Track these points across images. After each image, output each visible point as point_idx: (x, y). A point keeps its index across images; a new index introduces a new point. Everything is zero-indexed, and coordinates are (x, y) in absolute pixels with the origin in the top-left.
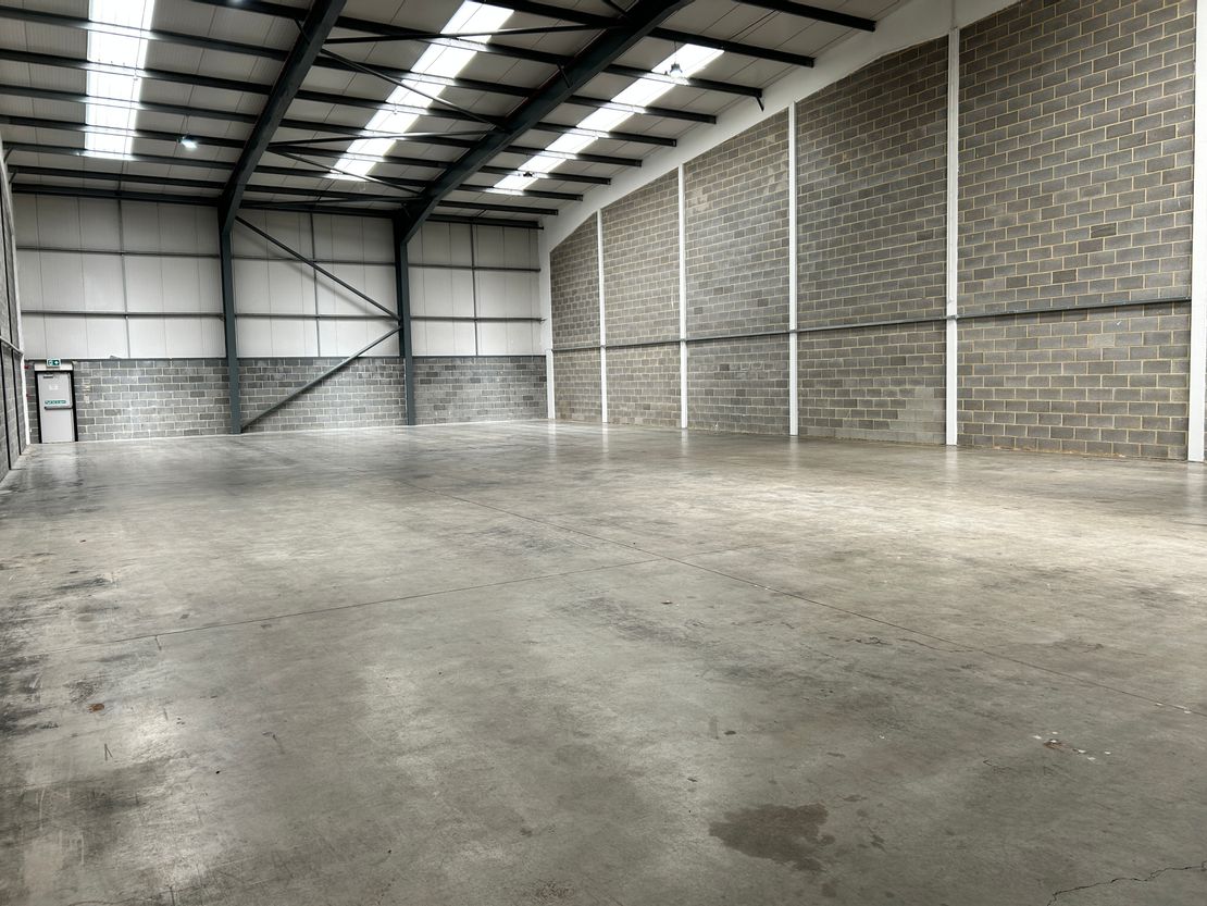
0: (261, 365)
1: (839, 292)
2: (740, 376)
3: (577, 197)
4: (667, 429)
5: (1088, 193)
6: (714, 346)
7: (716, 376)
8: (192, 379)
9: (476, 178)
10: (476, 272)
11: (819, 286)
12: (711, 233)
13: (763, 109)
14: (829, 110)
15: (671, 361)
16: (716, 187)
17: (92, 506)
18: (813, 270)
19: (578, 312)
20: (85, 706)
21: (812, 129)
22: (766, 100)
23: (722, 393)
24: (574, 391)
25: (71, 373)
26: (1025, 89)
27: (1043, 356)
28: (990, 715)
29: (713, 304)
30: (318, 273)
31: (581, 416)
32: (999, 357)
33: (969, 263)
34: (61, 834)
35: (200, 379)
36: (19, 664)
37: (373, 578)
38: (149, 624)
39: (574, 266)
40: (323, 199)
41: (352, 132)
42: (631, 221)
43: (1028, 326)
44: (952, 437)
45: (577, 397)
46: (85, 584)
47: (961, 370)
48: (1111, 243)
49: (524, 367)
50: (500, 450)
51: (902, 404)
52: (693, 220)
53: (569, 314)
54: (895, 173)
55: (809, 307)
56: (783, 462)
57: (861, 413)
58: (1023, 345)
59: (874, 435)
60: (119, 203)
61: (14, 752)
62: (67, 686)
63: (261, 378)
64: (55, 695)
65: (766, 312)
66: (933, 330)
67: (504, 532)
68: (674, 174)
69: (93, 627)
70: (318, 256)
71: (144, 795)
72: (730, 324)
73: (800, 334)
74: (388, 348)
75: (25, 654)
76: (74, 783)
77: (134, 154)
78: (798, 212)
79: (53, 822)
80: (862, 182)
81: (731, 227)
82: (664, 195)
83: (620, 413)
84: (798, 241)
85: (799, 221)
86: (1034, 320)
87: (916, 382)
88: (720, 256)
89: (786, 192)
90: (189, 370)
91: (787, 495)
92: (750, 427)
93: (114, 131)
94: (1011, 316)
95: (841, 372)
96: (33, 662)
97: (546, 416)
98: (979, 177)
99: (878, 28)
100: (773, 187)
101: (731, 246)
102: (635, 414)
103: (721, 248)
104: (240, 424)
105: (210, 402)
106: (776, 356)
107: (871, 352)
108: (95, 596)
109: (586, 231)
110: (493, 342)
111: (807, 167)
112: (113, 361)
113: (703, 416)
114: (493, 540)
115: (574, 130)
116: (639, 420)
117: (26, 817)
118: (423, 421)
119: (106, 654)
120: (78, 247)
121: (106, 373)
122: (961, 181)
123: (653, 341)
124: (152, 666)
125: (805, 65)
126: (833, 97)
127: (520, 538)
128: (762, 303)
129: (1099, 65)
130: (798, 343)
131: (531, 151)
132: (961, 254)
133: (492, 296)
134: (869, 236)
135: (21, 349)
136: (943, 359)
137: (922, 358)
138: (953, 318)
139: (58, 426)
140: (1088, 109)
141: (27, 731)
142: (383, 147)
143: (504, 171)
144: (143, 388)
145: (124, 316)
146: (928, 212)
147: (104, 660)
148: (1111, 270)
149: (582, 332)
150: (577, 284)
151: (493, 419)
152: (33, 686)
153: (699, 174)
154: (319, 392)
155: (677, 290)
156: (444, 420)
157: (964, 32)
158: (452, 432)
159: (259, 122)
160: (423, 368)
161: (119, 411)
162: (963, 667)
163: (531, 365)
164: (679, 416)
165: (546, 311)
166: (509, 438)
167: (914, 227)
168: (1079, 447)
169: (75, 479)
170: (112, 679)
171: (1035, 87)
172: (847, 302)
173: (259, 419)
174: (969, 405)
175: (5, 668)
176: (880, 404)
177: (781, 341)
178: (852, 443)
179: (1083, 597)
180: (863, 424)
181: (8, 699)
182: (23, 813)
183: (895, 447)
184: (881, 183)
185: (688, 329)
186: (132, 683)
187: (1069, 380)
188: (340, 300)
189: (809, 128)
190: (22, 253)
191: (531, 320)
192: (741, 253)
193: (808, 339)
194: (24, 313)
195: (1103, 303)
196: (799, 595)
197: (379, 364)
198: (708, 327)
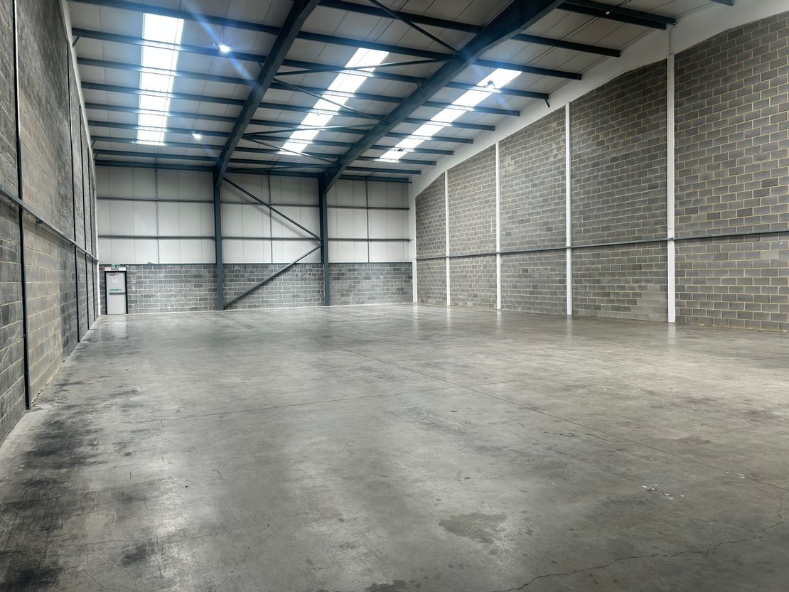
0: (237, 268)
1: (598, 223)
2: (534, 276)
3: (433, 163)
4: (488, 310)
5: (759, 159)
6: (518, 256)
7: (520, 276)
8: (195, 276)
9: (369, 153)
10: (369, 210)
11: (585, 218)
12: (517, 185)
13: (549, 106)
14: (591, 107)
15: (491, 266)
16: (520, 156)
17: (132, 351)
18: (581, 208)
19: (433, 235)
20: (122, 453)
21: (580, 118)
22: (551, 101)
23: (523, 287)
24: (429, 285)
25: (125, 272)
26: (717, 92)
27: (732, 265)
28: (622, 475)
29: (518, 230)
30: (273, 212)
31: (433, 301)
32: (702, 265)
33: (682, 204)
34: (105, 511)
35: (200, 276)
36: (88, 432)
37: (288, 393)
38: (158, 414)
39: (430, 206)
40: (276, 166)
41: (293, 126)
42: (466, 177)
43: (721, 245)
44: (672, 317)
45: (431, 289)
46: (126, 393)
47: (677, 274)
48: (775, 191)
49: (398, 269)
50: (378, 322)
51: (639, 295)
52: (505, 176)
53: (427, 237)
54: (633, 146)
55: (578, 232)
56: (562, 332)
57: (612, 301)
58: (718, 257)
59: (621, 315)
60: (156, 171)
61: (84, 474)
62: (113, 444)
63: (236, 276)
64: (106, 448)
65: (551, 235)
66: (659, 247)
67: (369, 370)
68: (493, 148)
69: (128, 415)
70: (273, 201)
71: (148, 495)
72: (528, 242)
73: (573, 249)
74: (313, 258)
75: (92, 427)
76: (113, 489)
77: (165, 142)
78: (571, 171)
79: (101, 506)
80: (612, 152)
81: (529, 181)
82: (486, 161)
83: (458, 299)
84: (572, 190)
85: (572, 177)
86: (726, 241)
87: (648, 281)
88: (521, 200)
89: (564, 159)
90: (194, 271)
91: (550, 352)
92: (541, 309)
93: (154, 129)
94: (710, 238)
95: (600, 274)
96: (96, 431)
97: (412, 301)
98: (688, 148)
99: (623, 55)
100: (556, 156)
101: (530, 193)
102: (468, 300)
103: (523, 194)
104: (223, 304)
105: (206, 290)
106: (558, 264)
107: (619, 261)
108: (130, 399)
109: (437, 185)
110: (379, 254)
111: (578, 143)
112: (150, 265)
113: (511, 302)
114: (360, 374)
115: (429, 122)
116: (470, 304)
117: (88, 503)
118: (335, 304)
119: (134, 428)
120: (132, 197)
121: (145, 272)
122: (676, 151)
123: (479, 253)
124: (158, 435)
125: (575, 78)
126: (593, 99)
127: (377, 374)
128: (549, 229)
129: (765, 77)
130: (572, 255)
131: (402, 135)
132: (676, 198)
133: (379, 225)
134: (617, 187)
135: (98, 258)
136: (665, 266)
137: (652, 266)
138: (672, 239)
139: (117, 304)
140: (758, 105)
141: (91, 464)
142: (312, 135)
143: (385, 148)
144: (166, 282)
145: (157, 238)
146: (655, 171)
147: (133, 432)
148: (776, 208)
149: (435, 248)
150: (432, 217)
151: (378, 302)
152: (95, 443)
153: (509, 147)
154: (271, 285)
155: (495, 221)
156: (348, 303)
157: (677, 57)
158: (352, 310)
159: (238, 121)
160: (335, 270)
161: (152, 295)
162: (618, 450)
163: (403, 268)
164: (495, 302)
165: (413, 234)
166: (385, 314)
167: (646, 181)
168: (756, 325)
169: (125, 335)
170: (137, 441)
171: (724, 91)
172: (604, 229)
173: (235, 302)
174: (683, 296)
175: (81, 434)
176: (625, 295)
177: (561, 253)
178: (607, 320)
179: (713, 415)
180: (614, 308)
181: (82, 449)
182: (86, 501)
183: (635, 323)
184: (624, 153)
185: (501, 246)
186: (146, 443)
187: (749, 281)
188: (284, 228)
189: (579, 118)
190: (99, 201)
191: (403, 240)
192: (535, 197)
193: (578, 253)
194: (100, 237)
195: (770, 230)
196: (535, 409)
197: (308, 267)
198: (513, 244)
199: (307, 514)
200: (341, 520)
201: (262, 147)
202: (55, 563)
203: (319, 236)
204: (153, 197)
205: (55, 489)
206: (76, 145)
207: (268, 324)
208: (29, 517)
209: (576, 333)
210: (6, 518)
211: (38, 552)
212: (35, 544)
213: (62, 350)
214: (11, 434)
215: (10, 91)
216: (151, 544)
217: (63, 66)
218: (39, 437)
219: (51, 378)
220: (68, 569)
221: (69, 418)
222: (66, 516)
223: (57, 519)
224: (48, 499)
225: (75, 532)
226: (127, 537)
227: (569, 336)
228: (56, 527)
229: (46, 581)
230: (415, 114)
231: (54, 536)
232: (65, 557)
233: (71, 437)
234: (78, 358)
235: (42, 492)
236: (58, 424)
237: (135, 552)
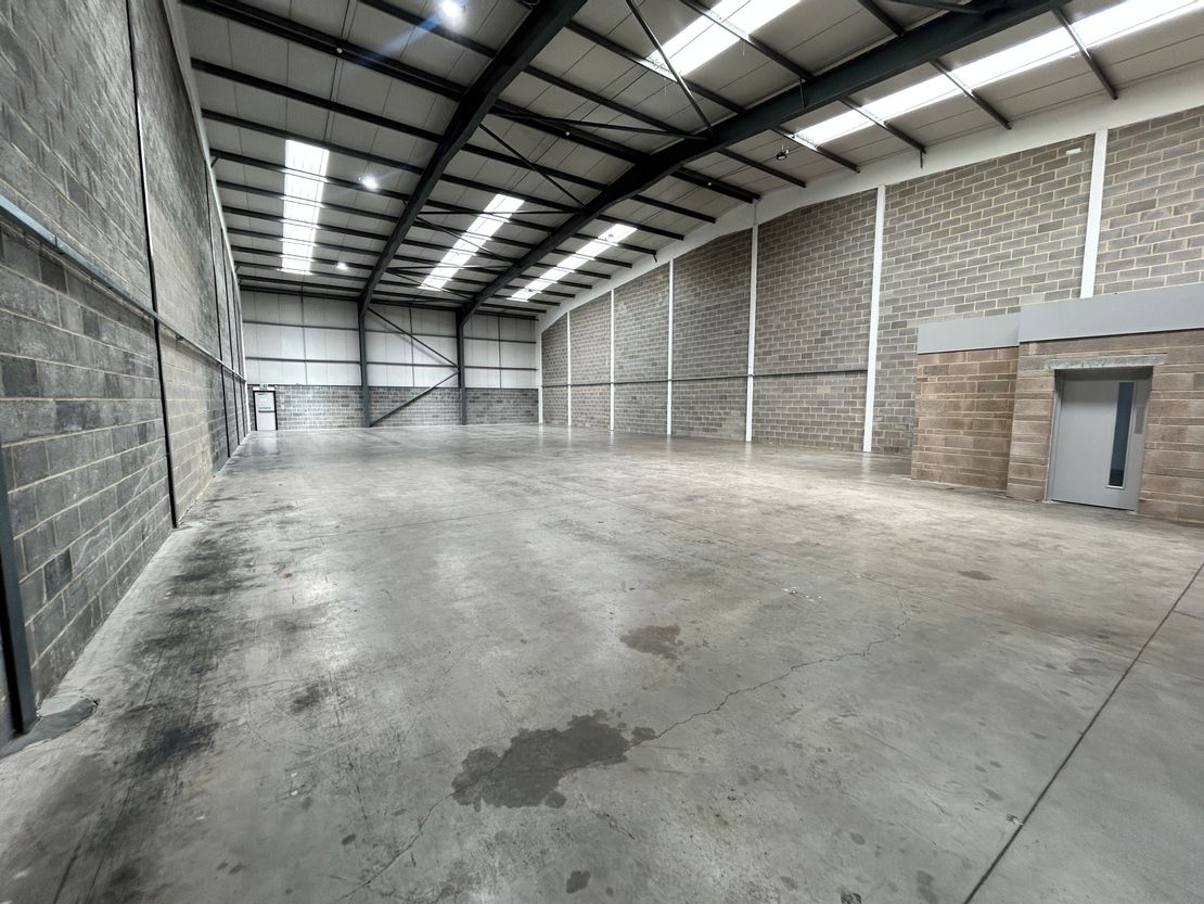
0: (381, 390)
1: (693, 360)
2: (642, 402)
3: (557, 304)
4: (603, 430)
5: (820, 313)
6: (628, 386)
7: (629, 402)
8: (342, 397)
9: (502, 292)
10: (501, 343)
11: (684, 356)
12: (628, 326)
13: (656, 261)
14: (691, 264)
15: (606, 393)
16: (631, 301)
17: (285, 466)
18: (681, 348)
19: (556, 366)
20: (281, 574)
21: (682, 273)
22: (658, 256)
23: (632, 411)
24: (553, 408)
25: (274, 392)
26: (790, 258)
27: (795, 397)
28: (763, 579)
29: (629, 365)
30: (415, 342)
31: (557, 422)
32: (774, 397)
33: (760, 347)
34: (267, 644)
35: (347, 397)
36: (244, 551)
37: (443, 507)
38: (317, 530)
39: (554, 341)
40: (417, 300)
41: (433, 263)
42: (585, 318)
43: (788, 381)
44: (749, 438)
45: (555, 412)
46: (281, 509)
47: (754, 403)
48: (830, 340)
49: (526, 395)
51: (724, 419)
52: (619, 319)
53: (551, 367)
54: (723, 298)
55: (678, 367)
56: (663, 449)
57: (703, 424)
58: (785, 390)
59: (709, 435)
60: (302, 298)
61: (240, 600)
62: (271, 564)
63: (381, 397)
64: (265, 569)
65: (656, 369)
66: (741, 381)
67: (514, 484)
68: (609, 294)
69: (286, 532)
70: (413, 331)
71: (314, 623)
72: (637, 375)
73: (673, 381)
74: (452, 383)
75: (248, 547)
76: (275, 617)
77: (312, 271)
78: (674, 317)
79: (263, 637)
80: (707, 302)
81: (639, 323)
82: (603, 305)
83: (578, 421)
84: (673, 332)
85: (674, 322)
86: (792, 378)
87: (731, 408)
88: (632, 339)
89: (668, 306)
90: (341, 392)
92: (647, 430)
93: (299, 258)
94: (780, 375)
95: (694, 402)
96: (251, 551)
97: (538, 421)
98: (766, 303)
99: (717, 221)
100: (661, 303)
101: (639, 333)
102: (586, 421)
103: (633, 334)
104: (369, 422)
105: (352, 410)
106: (661, 393)
107: (709, 392)
108: (287, 515)
109: (561, 323)
110: (510, 381)
111: (679, 293)
112: (298, 386)
113: (622, 423)
114: (508, 488)
115: (555, 268)
116: (587, 425)
117: (247, 635)
118: (471, 423)
119: (293, 546)
120: (279, 322)
121: (294, 392)
122: (757, 304)
123: (596, 382)
124: (319, 553)
125: (679, 239)
126: (693, 257)
127: (523, 487)
128: (654, 364)
129: (827, 248)
130: (672, 386)
132: (756, 342)
133: (510, 356)
134: (709, 331)
135: (245, 378)
136: (745, 397)
137: (735, 396)
138: (751, 375)
139: (266, 421)
140: (821, 270)
141: (247, 588)
142: (452, 272)
143: (516, 288)
144: (314, 401)
145: (304, 361)
146: (740, 320)
147: (292, 550)
148: (829, 353)
149: (558, 377)
150: (556, 351)
151: (509, 423)
152: (252, 564)
153: (622, 294)
154: (414, 406)
155: (609, 356)
156: (482, 423)
157: (760, 227)
158: (486, 429)
159: (382, 255)
160: (471, 394)
161: (301, 414)
162: (751, 555)
163: (530, 394)
164: (609, 423)
165: (539, 364)
167: (732, 328)
168: (811, 443)
169: (276, 451)
170: (296, 560)
171: (795, 257)
172: (698, 365)
173: (380, 420)
174: (758, 421)
175: (235, 554)
176: (713, 419)
177: (664, 385)
178: (698, 439)
179: (811, 519)
180: (705, 430)
181: (237, 571)
182: (245, 633)
183: (720, 441)
184: (717, 303)
185: (615, 377)
186: (308, 562)
187: (808, 409)
188: (425, 356)
189: (680, 272)
190: (246, 324)
191: (531, 369)
192: (643, 337)
193: (677, 384)
194: (247, 358)
195: (825, 370)
196: (670, 518)
197: (447, 391)
198: (625, 376)
199: (487, 636)
200: (524, 642)
201: (405, 281)
202: (209, 717)
203: (456, 362)
204: (300, 323)
205: (208, 619)
206: (219, 268)
207: (412, 441)
208: (176, 657)
209: (675, 450)
210: (147, 660)
211: (187, 703)
212: (183, 692)
213: (211, 466)
214: (155, 556)
215: (136, 193)
216: (324, 683)
217: (201, 185)
218: (188, 559)
219: (201, 494)
220: (225, 724)
221: (221, 537)
222: (222, 652)
223: (210, 658)
224: (200, 633)
225: (233, 672)
226: (296, 675)
227: (669, 452)
228: (209, 668)
229: (197, 744)
230: (544, 260)
231: (207, 681)
232: (222, 707)
233: (224, 557)
234: (230, 473)
235: (191, 624)
236: (210, 544)
237: (306, 694)
